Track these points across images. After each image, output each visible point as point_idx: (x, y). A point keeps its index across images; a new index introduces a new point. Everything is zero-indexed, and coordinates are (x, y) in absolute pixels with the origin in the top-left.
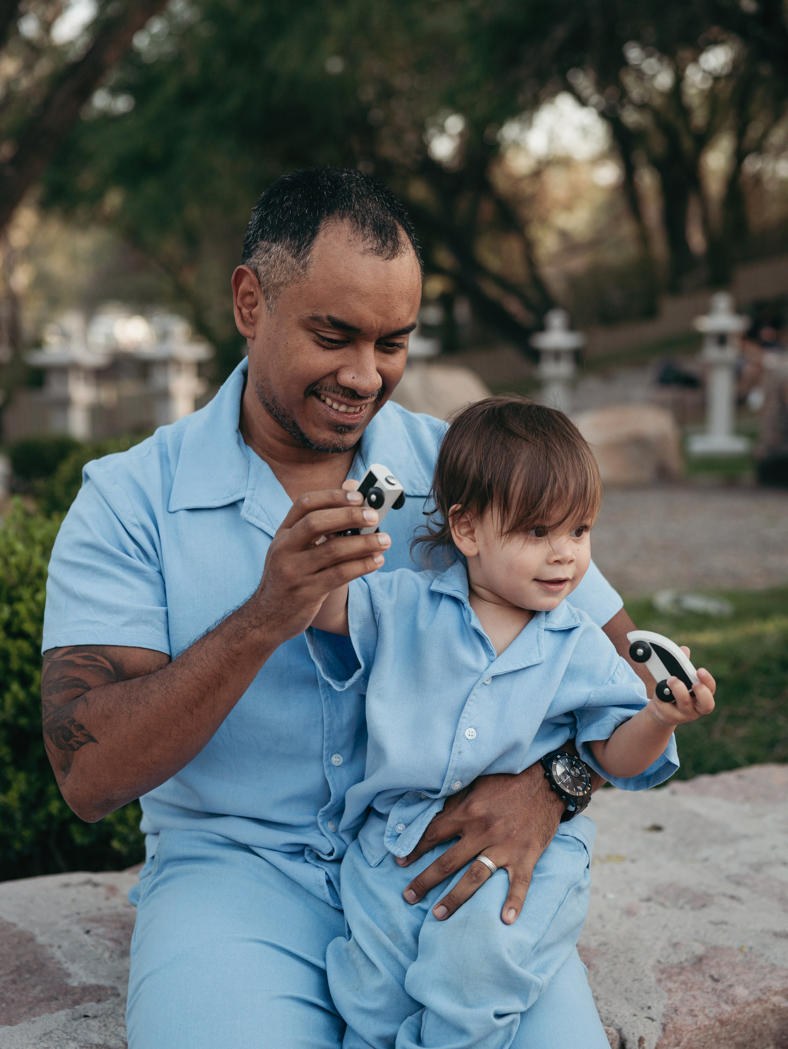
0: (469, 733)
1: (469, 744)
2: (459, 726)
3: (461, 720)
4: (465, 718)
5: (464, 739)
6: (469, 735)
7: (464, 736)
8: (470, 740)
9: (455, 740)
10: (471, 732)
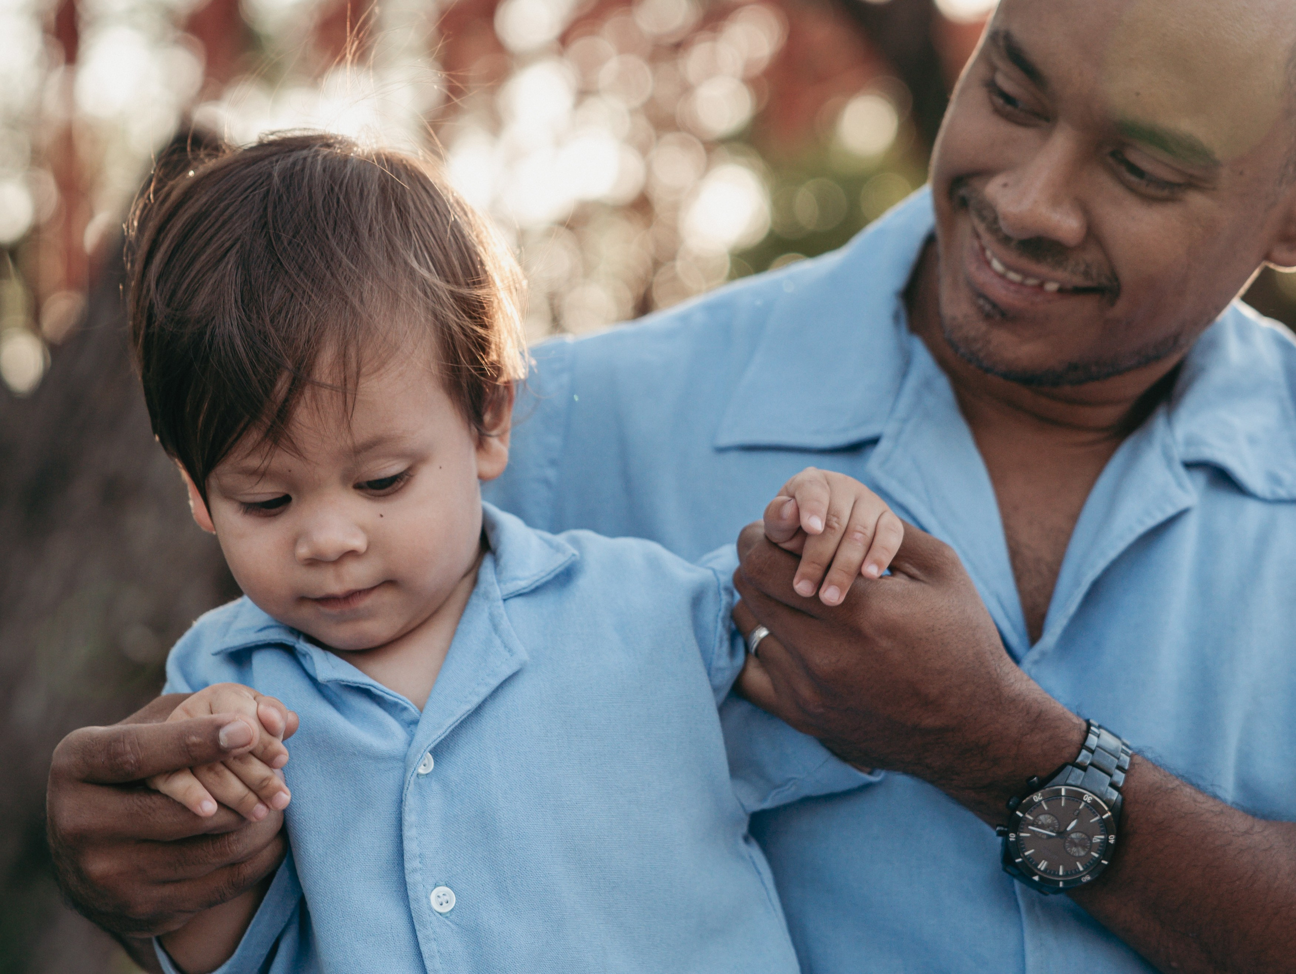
0: (440, 900)
1: (449, 923)
2: (410, 893)
3: (409, 879)
4: (415, 870)
5: (435, 918)
6: (441, 904)
7: (431, 909)
8: (447, 913)
9: (417, 927)
10: (441, 895)
